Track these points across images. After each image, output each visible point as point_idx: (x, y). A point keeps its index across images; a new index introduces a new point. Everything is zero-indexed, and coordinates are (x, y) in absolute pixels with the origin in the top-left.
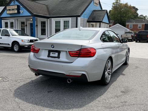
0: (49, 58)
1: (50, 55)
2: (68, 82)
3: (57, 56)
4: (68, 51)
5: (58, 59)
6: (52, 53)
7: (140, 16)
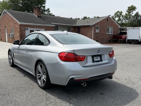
1: (95, 60)
3: (100, 60)
5: (101, 62)
6: (96, 58)
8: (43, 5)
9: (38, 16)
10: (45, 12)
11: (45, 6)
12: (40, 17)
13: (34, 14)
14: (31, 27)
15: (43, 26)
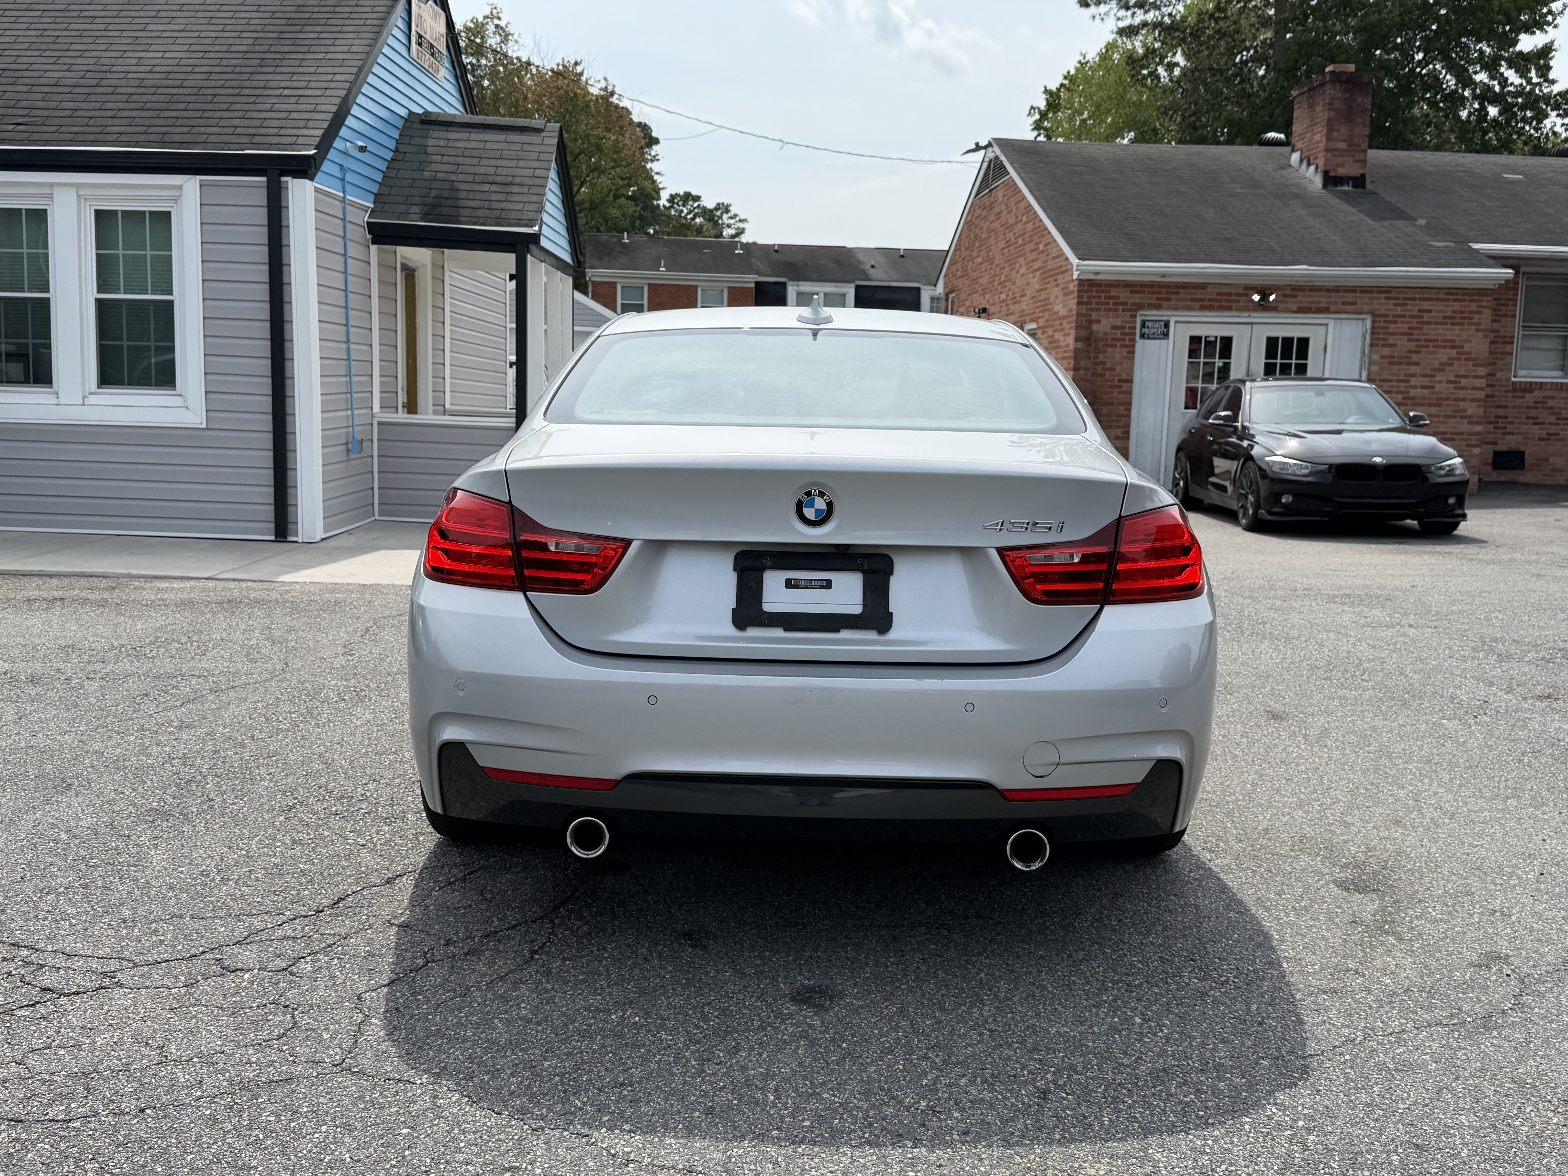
0: (752, 632)
1: (767, 607)
2: (1019, 865)
3: (857, 609)
4: (1001, 551)
5: (872, 635)
6: (789, 584)
7: (672, 199)
8: (1527, 43)
9: (1330, 180)
10: (1541, 116)
11: (1546, 51)
12: (1359, 182)
13: (1295, 157)
14: (1207, 306)
15: (1352, 290)
